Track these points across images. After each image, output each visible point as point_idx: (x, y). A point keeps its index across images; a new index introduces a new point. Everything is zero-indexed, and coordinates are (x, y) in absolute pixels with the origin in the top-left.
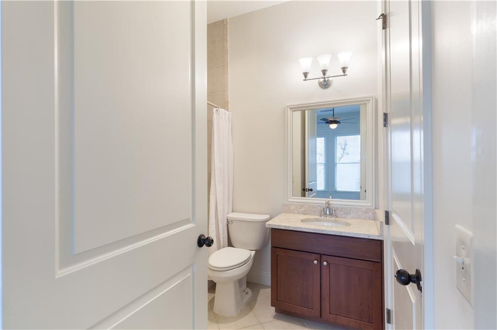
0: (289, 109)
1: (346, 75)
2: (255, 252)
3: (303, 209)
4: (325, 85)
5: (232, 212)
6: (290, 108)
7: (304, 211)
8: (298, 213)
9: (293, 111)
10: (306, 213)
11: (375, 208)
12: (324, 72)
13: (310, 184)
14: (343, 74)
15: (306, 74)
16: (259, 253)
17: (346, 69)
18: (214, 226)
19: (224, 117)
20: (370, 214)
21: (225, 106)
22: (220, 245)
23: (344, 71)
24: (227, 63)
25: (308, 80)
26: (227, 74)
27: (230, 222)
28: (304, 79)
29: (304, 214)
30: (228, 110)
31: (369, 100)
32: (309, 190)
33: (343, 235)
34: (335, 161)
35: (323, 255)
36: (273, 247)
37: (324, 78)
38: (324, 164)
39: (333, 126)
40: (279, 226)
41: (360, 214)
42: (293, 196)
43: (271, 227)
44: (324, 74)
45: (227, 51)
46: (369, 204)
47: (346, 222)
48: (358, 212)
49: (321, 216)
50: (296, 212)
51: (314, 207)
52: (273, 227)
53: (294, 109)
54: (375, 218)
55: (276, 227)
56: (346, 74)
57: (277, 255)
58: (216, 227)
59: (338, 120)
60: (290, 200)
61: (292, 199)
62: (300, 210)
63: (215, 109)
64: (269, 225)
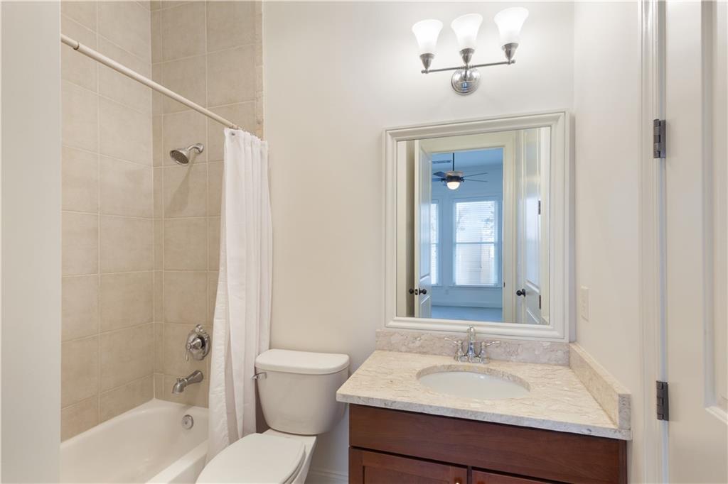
0: (389, 136)
1: (513, 62)
2: (315, 438)
3: (418, 343)
4: (465, 87)
5: (270, 348)
6: (393, 135)
7: (421, 346)
8: (406, 352)
9: (397, 141)
10: (425, 350)
11: (570, 342)
12: (466, 54)
13: (421, 280)
14: (506, 60)
15: (426, 59)
16: (324, 442)
17: (513, 49)
18: (222, 388)
19: (249, 148)
20: (560, 354)
21: (256, 127)
22: (236, 429)
23: (509, 54)
24: (261, 42)
25: (431, 71)
26: (261, 63)
27: (260, 375)
28: (424, 69)
29: (420, 353)
30: (261, 137)
31: (557, 119)
32: (420, 292)
33: (526, 424)
34: (454, 241)
35: (474, 468)
36: (353, 448)
37: (466, 68)
38: (436, 244)
39: (453, 185)
40: (369, 399)
41: (536, 353)
42: (397, 316)
43: (349, 401)
44: (466, 59)
45: (261, 15)
46: (556, 333)
47: (514, 377)
48: (534, 350)
49: (455, 358)
50: (404, 348)
51: (440, 338)
52: (355, 402)
53: (398, 135)
54: (569, 362)
55: (361, 403)
56: (512, 59)
57: (364, 467)
58: (226, 390)
59: (461, 176)
60: (392, 323)
61: (395, 321)
62: (411, 345)
63: (227, 132)
64: (344, 396)
